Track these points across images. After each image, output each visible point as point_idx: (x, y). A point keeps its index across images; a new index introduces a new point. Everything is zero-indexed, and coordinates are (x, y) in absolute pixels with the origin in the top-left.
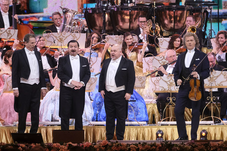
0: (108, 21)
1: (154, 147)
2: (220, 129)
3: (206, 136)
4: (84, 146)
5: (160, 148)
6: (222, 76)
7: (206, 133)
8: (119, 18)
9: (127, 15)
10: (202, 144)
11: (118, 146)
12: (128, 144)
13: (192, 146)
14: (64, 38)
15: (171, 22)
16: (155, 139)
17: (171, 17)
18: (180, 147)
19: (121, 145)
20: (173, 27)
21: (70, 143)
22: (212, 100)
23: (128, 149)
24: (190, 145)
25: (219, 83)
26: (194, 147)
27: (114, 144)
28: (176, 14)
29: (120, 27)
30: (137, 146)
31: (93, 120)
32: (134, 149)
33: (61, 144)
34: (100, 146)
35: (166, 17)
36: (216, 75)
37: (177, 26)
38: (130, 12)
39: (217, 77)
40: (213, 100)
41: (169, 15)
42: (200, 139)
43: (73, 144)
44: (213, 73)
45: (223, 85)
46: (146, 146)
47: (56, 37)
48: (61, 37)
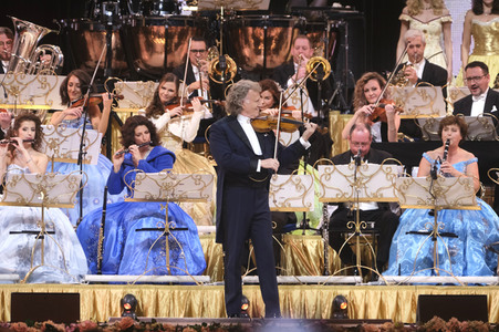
0: (117, 48)
3: (346, 311)
6: (381, 176)
8: (142, 40)
9: (159, 37)
11: (156, 330)
12: (178, 326)
14: (21, 87)
15: (258, 52)
17: (257, 43)
19: (162, 329)
20: (262, 63)
21: (50, 322)
22: (358, 228)
25: (374, 191)
27: (148, 326)
28: (268, 35)
29: (144, 62)
33: (29, 325)
34: (115, 330)
35: (247, 42)
36: (367, 174)
37: (271, 61)
38: (166, 30)
39: (371, 177)
40: (361, 229)
41: (254, 36)
42: (332, 316)
43: (56, 325)
44: (361, 168)
45: (384, 196)
46: (220, 330)
47: (3, 84)
48: (15, 84)
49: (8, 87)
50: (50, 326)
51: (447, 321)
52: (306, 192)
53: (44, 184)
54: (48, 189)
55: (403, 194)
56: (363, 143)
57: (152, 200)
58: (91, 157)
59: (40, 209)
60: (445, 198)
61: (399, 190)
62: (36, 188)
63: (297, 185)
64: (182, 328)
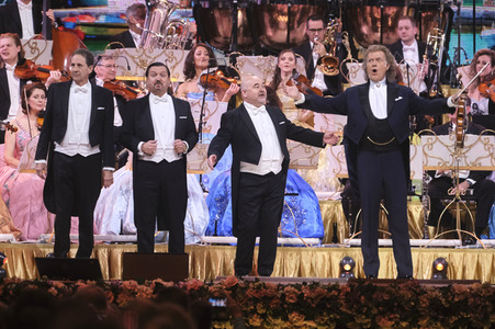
0: (243, 25)
1: (334, 292)
2: (473, 257)
3: (444, 272)
4: (189, 288)
5: (347, 294)
6: (480, 146)
7: (446, 265)
8: (267, 20)
9: (283, 15)
10: (436, 288)
11: (259, 288)
12: (279, 285)
13: (415, 292)
14: (149, 60)
15: (375, 30)
16: (336, 274)
17: (374, 20)
18: (389, 292)
19: (265, 287)
20: (379, 40)
21: (159, 280)
23: (279, 296)
25: (473, 160)
26: (418, 295)
27: (251, 285)
28: (384, 13)
29: (268, 38)
30: (300, 290)
31: (208, 233)
32: (293, 295)
33: (140, 283)
34: (221, 288)
35: (365, 20)
37: (388, 38)
38: (289, 8)
39: (471, 147)
41: (372, 16)
42: (432, 277)
43: (165, 283)
45: (483, 165)
46: (318, 289)
47: (133, 57)
48: (144, 57)
49: (138, 61)
50: (159, 284)
58: (210, 127)
64: (283, 287)
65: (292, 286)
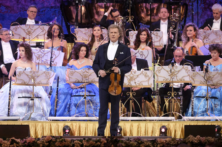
1: (99, 143)
4: (28, 142)
5: (105, 144)
6: (184, 71)
7: (166, 129)
8: (95, 11)
9: (102, 8)
10: (149, 141)
11: (61, 141)
12: (72, 140)
13: (138, 143)
14: (32, 31)
15: (147, 15)
17: (147, 11)
18: (125, 143)
19: (65, 141)
20: (149, 20)
21: (13, 138)
23: (71, 145)
24: (136, 141)
25: (181, 78)
26: (140, 144)
27: (58, 140)
28: (152, 7)
29: (95, 19)
30: (82, 142)
32: (79, 145)
33: (4, 140)
34: (43, 142)
35: (143, 10)
36: (177, 70)
37: (154, 19)
38: (105, 5)
39: (179, 71)
40: (174, 95)
41: (146, 8)
42: (160, 135)
43: (16, 140)
44: (174, 67)
45: (185, 80)
46: (91, 141)
47: (24, 30)
48: (29, 30)
49: (27, 31)
50: (13, 140)
51: (195, 137)
52: (149, 78)
53: (34, 75)
54: (36, 77)
55: (193, 79)
56: (179, 56)
57: (79, 82)
59: (32, 87)
60: (212, 81)
61: (191, 77)
62: (30, 77)
63: (145, 76)
64: (74, 140)
65: (78, 140)
